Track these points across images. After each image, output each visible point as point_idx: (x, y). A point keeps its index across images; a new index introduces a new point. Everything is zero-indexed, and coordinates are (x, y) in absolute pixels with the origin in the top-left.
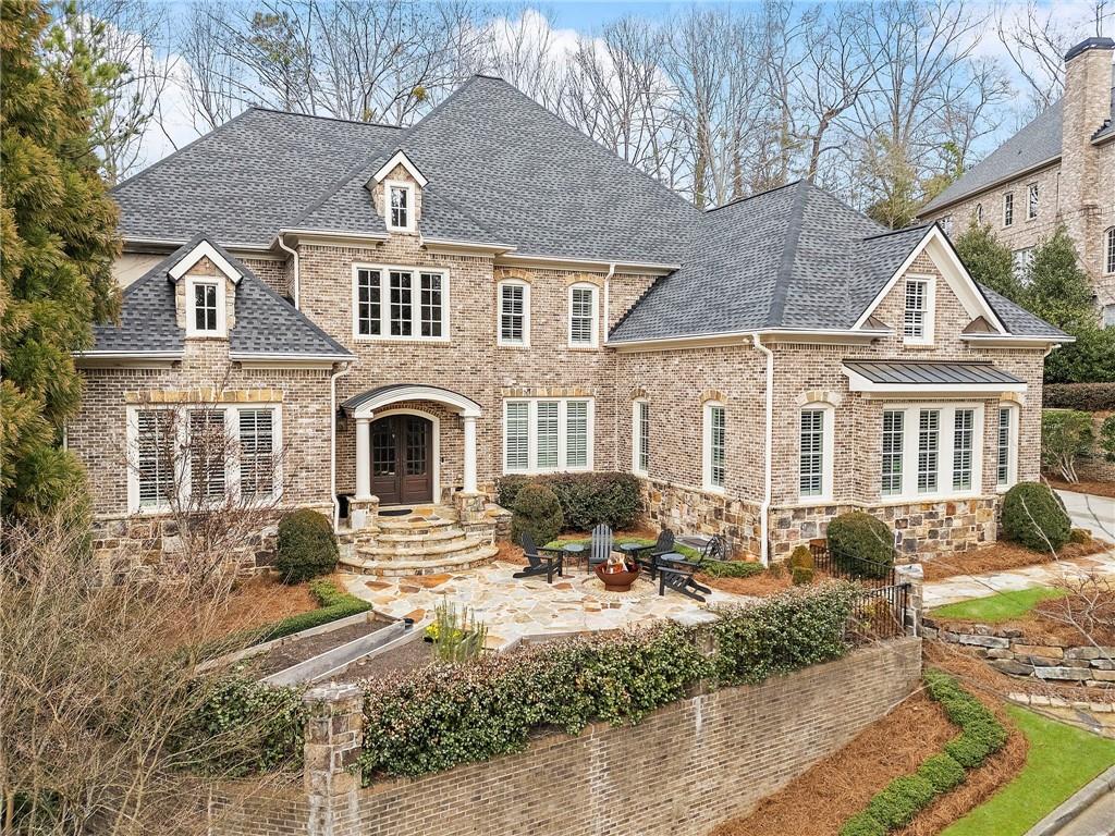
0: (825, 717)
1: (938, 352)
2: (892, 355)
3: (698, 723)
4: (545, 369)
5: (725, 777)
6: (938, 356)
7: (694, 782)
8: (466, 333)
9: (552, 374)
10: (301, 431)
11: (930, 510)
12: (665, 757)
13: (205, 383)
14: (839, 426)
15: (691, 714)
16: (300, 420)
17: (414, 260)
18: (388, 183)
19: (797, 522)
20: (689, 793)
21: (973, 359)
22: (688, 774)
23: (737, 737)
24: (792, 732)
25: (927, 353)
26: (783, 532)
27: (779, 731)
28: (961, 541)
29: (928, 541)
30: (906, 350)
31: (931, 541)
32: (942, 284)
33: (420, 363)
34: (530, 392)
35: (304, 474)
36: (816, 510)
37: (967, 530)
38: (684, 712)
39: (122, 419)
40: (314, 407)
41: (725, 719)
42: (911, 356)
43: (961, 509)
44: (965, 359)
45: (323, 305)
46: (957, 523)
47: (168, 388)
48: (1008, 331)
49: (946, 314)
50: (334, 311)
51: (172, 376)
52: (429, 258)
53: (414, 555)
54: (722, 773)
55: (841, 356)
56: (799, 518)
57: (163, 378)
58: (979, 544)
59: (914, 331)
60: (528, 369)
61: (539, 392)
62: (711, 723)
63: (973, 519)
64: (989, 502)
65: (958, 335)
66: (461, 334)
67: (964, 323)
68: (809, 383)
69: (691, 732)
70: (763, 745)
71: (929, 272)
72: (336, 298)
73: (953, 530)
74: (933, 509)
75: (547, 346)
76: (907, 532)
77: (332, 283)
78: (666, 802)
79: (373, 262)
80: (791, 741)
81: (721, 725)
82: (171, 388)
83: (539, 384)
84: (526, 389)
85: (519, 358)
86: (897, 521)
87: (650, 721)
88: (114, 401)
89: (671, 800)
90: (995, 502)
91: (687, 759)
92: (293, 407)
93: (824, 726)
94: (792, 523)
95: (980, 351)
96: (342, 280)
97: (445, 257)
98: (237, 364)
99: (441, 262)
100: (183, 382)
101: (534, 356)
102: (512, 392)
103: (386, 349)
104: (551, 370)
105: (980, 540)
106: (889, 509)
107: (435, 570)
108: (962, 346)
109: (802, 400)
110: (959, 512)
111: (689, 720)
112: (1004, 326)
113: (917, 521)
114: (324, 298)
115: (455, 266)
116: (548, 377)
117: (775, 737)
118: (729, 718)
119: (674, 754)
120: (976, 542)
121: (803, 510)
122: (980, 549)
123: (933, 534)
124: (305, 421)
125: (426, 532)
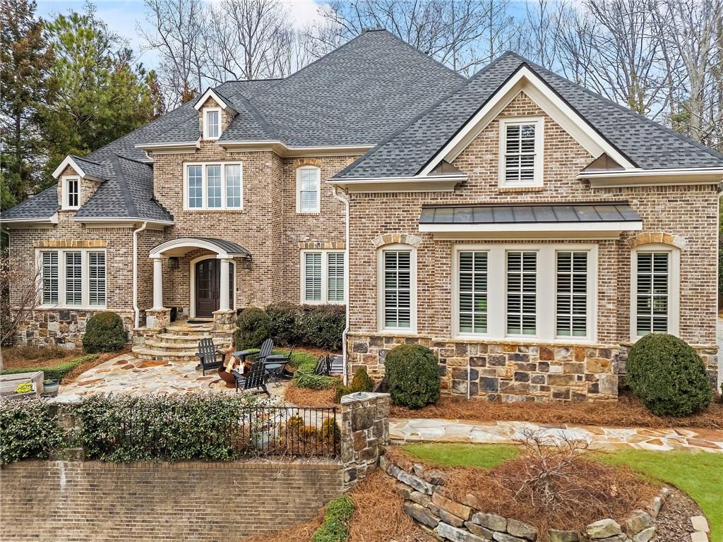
0: (209, 510)
1: (545, 194)
2: (483, 199)
3: (63, 481)
4: (331, 229)
5: (93, 532)
6: (546, 197)
7: (61, 528)
8: (253, 204)
9: (336, 233)
10: (116, 265)
11: (516, 351)
12: (31, 500)
13: (69, 235)
14: (422, 266)
15: (55, 473)
16: (116, 258)
17: (219, 157)
18: (205, 110)
19: (374, 348)
20: (56, 536)
21: (598, 199)
22: (54, 520)
23: (105, 503)
24: (168, 514)
25: (530, 195)
26: (360, 355)
27: (152, 510)
28: (563, 389)
29: (514, 383)
30: (501, 194)
31: (517, 383)
32: (551, 125)
33: (223, 225)
34: (320, 246)
35: (117, 291)
36: (395, 340)
37: (571, 378)
38: (47, 470)
39: (33, 256)
40: (123, 251)
41: (91, 486)
42: (508, 199)
43: (559, 356)
44: (585, 199)
45: (166, 190)
46: (554, 369)
47: (52, 238)
48: (637, 166)
49: (558, 155)
50: (172, 193)
51: (54, 231)
52: (228, 155)
53: (161, 347)
54: (90, 529)
55: (421, 202)
56: (376, 345)
57: (49, 233)
58: (590, 395)
59: (520, 174)
60: (318, 229)
61: (326, 245)
62: (76, 485)
63: (579, 369)
64: (605, 352)
65: (575, 175)
66: (250, 204)
67: (582, 161)
68: (386, 227)
69: (56, 487)
70: (134, 518)
71: (531, 114)
72: (172, 185)
73: (550, 376)
74: (520, 351)
75: (331, 212)
76: (485, 371)
77: (171, 176)
78: (32, 536)
79: (194, 161)
80: (167, 522)
81: (87, 489)
82: (53, 239)
83: (326, 240)
84: (316, 243)
85: (311, 221)
86: (471, 358)
87: (15, 469)
88: (29, 246)
89: (37, 536)
90: (614, 353)
91: (53, 507)
92: (112, 250)
93: (209, 519)
94: (369, 349)
95: (609, 190)
96: (177, 173)
97: (239, 153)
98: (84, 224)
99: (236, 156)
100: (58, 236)
101: (322, 219)
102: (306, 245)
103: (202, 216)
104: (335, 229)
105: (590, 391)
106: (461, 347)
107: (163, 358)
108: (581, 186)
109: (378, 241)
110: (557, 358)
111: (54, 477)
112: (631, 161)
113: (500, 362)
114: (167, 186)
115: (246, 159)
116: (333, 234)
117: (148, 514)
118: (95, 486)
119: (40, 501)
120: (585, 392)
121: (380, 338)
122: (591, 401)
123: (521, 377)
124: (118, 259)
125: (187, 335)
